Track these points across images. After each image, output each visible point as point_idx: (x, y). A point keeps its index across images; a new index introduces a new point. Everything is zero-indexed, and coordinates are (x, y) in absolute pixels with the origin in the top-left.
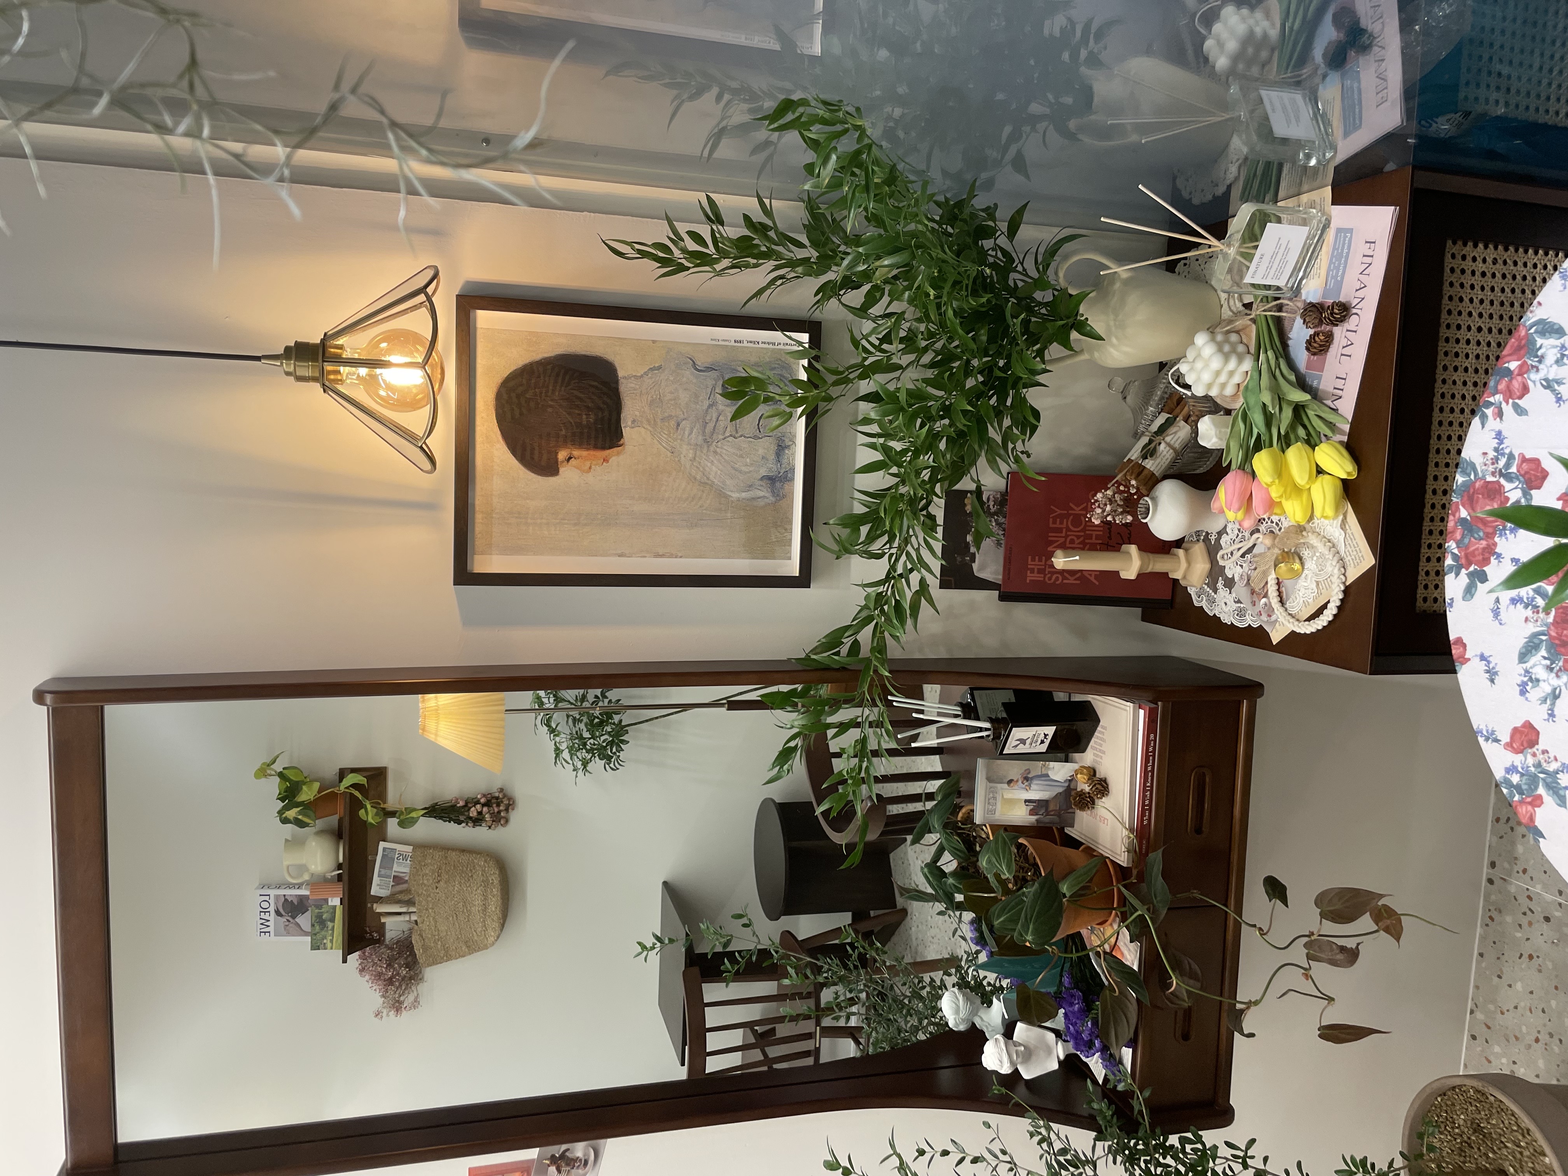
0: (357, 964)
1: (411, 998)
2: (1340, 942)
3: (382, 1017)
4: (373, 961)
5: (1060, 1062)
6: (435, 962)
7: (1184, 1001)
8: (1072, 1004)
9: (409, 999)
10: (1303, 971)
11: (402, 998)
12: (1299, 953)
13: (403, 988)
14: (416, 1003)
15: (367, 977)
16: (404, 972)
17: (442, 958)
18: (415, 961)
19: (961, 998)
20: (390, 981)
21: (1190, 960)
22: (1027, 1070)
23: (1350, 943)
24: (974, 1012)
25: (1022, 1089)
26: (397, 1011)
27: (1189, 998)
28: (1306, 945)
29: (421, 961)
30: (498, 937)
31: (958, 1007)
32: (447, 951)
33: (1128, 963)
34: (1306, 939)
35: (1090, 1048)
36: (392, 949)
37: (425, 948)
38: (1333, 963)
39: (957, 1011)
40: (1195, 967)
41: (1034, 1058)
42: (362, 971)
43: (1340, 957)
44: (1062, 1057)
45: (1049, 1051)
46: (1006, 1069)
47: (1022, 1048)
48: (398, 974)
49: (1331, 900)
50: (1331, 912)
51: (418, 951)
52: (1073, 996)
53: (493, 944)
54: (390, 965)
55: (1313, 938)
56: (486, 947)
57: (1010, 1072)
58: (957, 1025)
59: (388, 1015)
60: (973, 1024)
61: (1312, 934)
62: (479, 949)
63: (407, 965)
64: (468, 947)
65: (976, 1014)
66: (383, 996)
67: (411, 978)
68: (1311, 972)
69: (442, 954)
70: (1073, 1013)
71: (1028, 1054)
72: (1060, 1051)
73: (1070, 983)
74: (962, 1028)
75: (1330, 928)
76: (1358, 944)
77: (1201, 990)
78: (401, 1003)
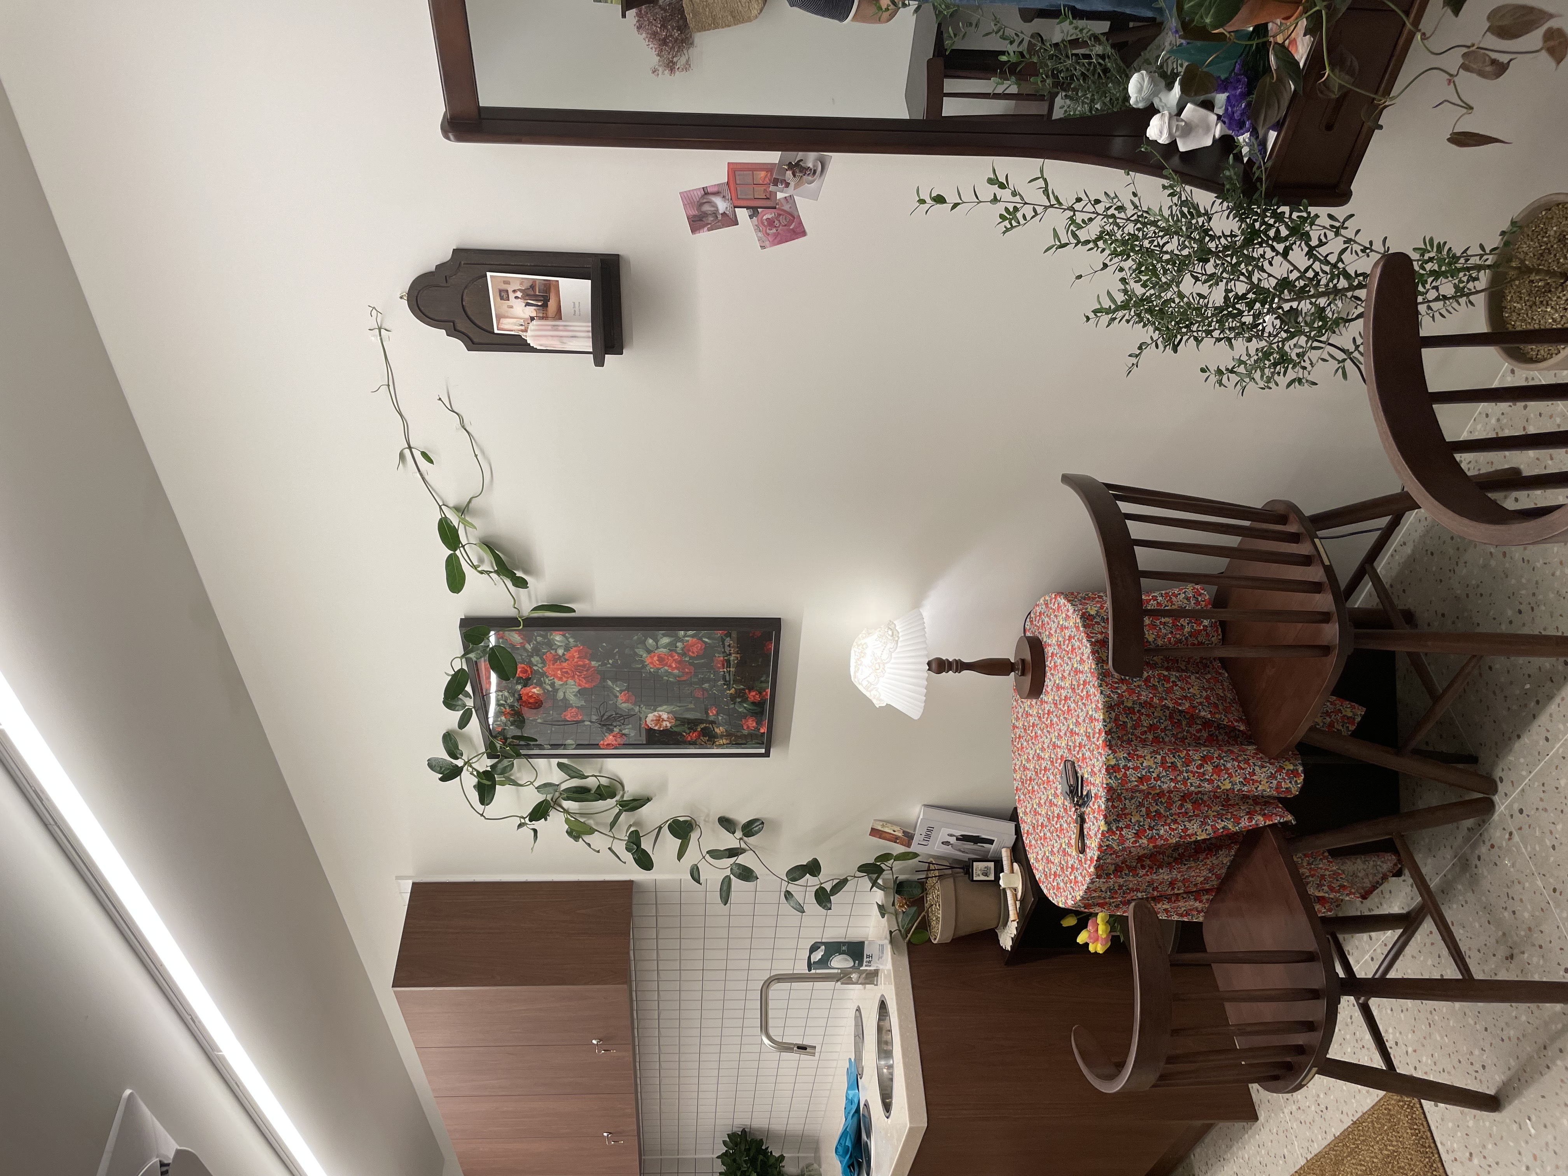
0: (634, 21)
1: (683, 60)
2: (1494, 56)
3: (658, 75)
4: (648, 20)
5: (1214, 140)
6: (703, 28)
7: (1334, 92)
8: (1236, 88)
9: (681, 61)
10: (1447, 77)
11: (675, 60)
12: (1453, 62)
13: (676, 50)
14: (687, 66)
15: (644, 35)
16: (676, 35)
17: (710, 25)
18: (686, 25)
19: (1146, 79)
20: (664, 42)
21: (1354, 58)
22: (1184, 144)
23: (1504, 58)
24: (1155, 93)
25: (1176, 160)
26: (671, 70)
27: (1339, 91)
28: (1464, 55)
29: (691, 26)
30: (761, 11)
31: (1142, 87)
32: (714, 19)
33: (1297, 57)
34: (1465, 50)
35: (1241, 128)
36: (665, 10)
37: (695, 14)
38: (1482, 74)
39: (1140, 90)
40: (1356, 64)
41: (1193, 134)
42: (639, 28)
43: (1489, 69)
44: (1217, 136)
45: (1208, 129)
46: (1163, 140)
47: (1183, 124)
48: (671, 36)
49: (1503, 16)
50: (1500, 27)
51: (689, 16)
52: (1239, 81)
53: (756, 17)
54: (664, 26)
55: (1472, 49)
56: (749, 20)
57: (1167, 142)
58: (1137, 102)
59: (663, 73)
60: (1152, 104)
61: (1473, 45)
62: (743, 21)
63: (679, 29)
64: (734, 17)
65: (1157, 96)
66: (658, 55)
67: (683, 41)
68: (1456, 79)
69: (710, 20)
70: (1235, 96)
71: (1188, 130)
72: (1218, 131)
73: (1240, 70)
74: (1141, 105)
75: (1492, 42)
76: (1511, 60)
77: (1353, 85)
78: (674, 64)
